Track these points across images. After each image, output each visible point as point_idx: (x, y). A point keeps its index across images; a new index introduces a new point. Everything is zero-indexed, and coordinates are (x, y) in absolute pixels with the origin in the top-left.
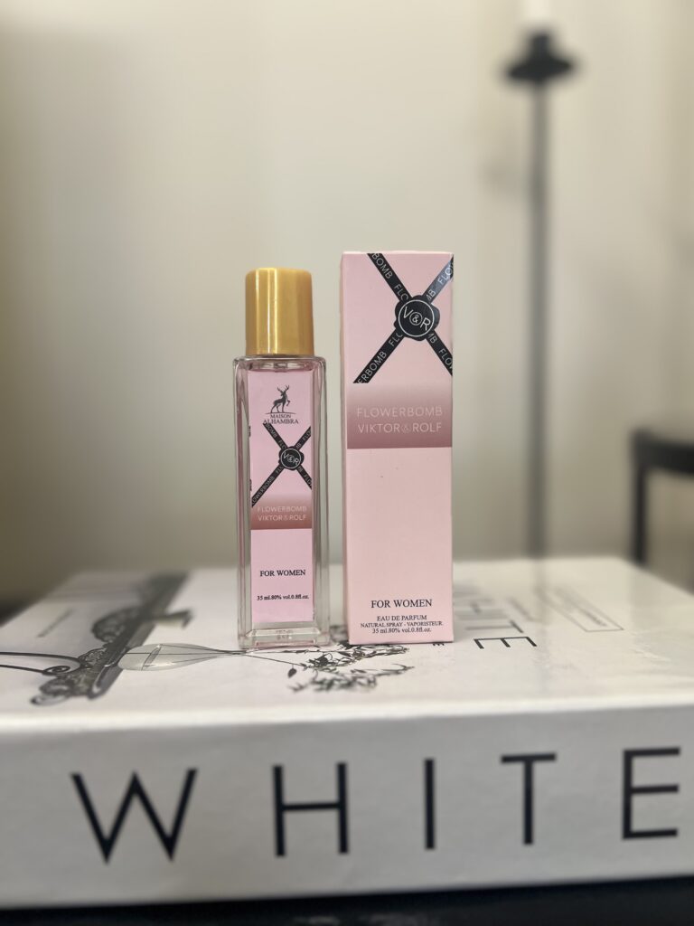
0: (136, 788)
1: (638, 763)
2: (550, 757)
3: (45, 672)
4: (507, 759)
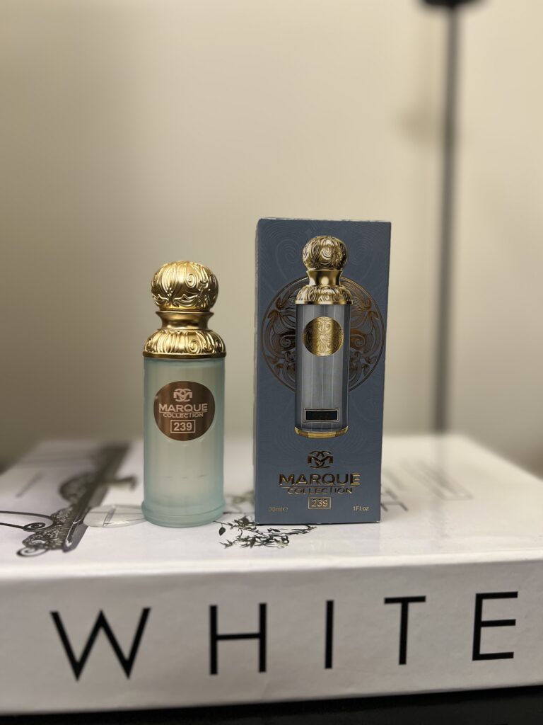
0: (101, 623)
1: (486, 603)
2: (421, 599)
3: (25, 528)
4: (389, 601)
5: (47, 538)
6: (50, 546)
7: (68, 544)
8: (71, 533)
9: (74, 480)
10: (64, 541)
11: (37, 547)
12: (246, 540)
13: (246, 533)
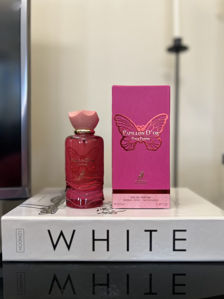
0: (62, 234)
1: (176, 233)
2: (156, 231)
3: (41, 209)
4: (146, 231)
5: (46, 211)
6: (47, 212)
7: (53, 212)
8: (54, 210)
9: (55, 198)
10: (52, 212)
11: (44, 213)
12: (104, 213)
13: (105, 211)
